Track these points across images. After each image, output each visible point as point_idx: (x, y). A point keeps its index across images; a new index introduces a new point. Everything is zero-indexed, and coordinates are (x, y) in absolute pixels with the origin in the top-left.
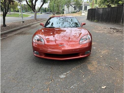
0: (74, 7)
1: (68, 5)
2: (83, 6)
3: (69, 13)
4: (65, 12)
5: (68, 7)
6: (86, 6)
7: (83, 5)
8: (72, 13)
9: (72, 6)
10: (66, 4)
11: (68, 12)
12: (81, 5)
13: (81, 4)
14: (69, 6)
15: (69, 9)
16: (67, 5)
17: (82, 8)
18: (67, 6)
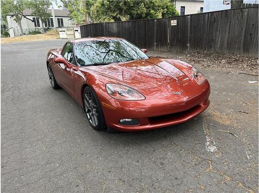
0: (33, 21)
1: (17, 16)
2: (54, 18)
3: (24, 34)
4: (11, 32)
5: (18, 20)
6: (60, 18)
7: (53, 15)
8: (30, 33)
9: (27, 17)
10: (12, 14)
11: (20, 33)
12: (50, 15)
13: (48, 14)
14: (21, 19)
15: (20, 24)
16: (13, 16)
17: (52, 22)
18: (15, 17)
